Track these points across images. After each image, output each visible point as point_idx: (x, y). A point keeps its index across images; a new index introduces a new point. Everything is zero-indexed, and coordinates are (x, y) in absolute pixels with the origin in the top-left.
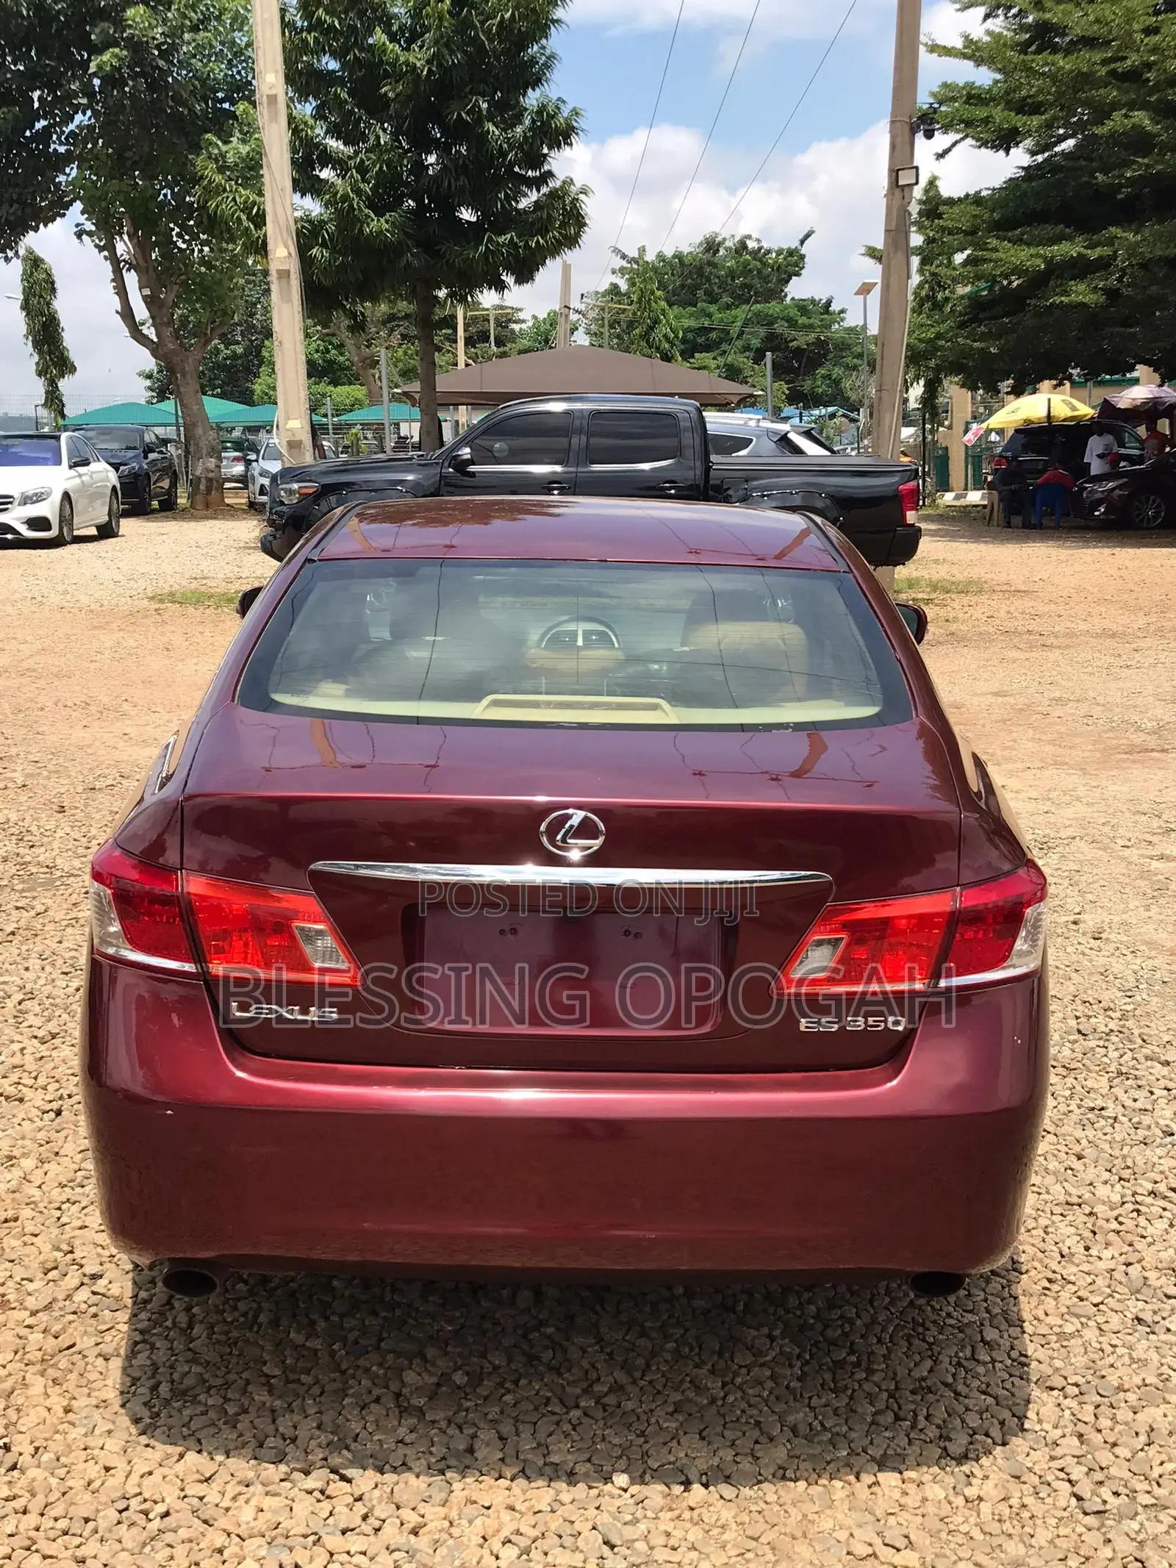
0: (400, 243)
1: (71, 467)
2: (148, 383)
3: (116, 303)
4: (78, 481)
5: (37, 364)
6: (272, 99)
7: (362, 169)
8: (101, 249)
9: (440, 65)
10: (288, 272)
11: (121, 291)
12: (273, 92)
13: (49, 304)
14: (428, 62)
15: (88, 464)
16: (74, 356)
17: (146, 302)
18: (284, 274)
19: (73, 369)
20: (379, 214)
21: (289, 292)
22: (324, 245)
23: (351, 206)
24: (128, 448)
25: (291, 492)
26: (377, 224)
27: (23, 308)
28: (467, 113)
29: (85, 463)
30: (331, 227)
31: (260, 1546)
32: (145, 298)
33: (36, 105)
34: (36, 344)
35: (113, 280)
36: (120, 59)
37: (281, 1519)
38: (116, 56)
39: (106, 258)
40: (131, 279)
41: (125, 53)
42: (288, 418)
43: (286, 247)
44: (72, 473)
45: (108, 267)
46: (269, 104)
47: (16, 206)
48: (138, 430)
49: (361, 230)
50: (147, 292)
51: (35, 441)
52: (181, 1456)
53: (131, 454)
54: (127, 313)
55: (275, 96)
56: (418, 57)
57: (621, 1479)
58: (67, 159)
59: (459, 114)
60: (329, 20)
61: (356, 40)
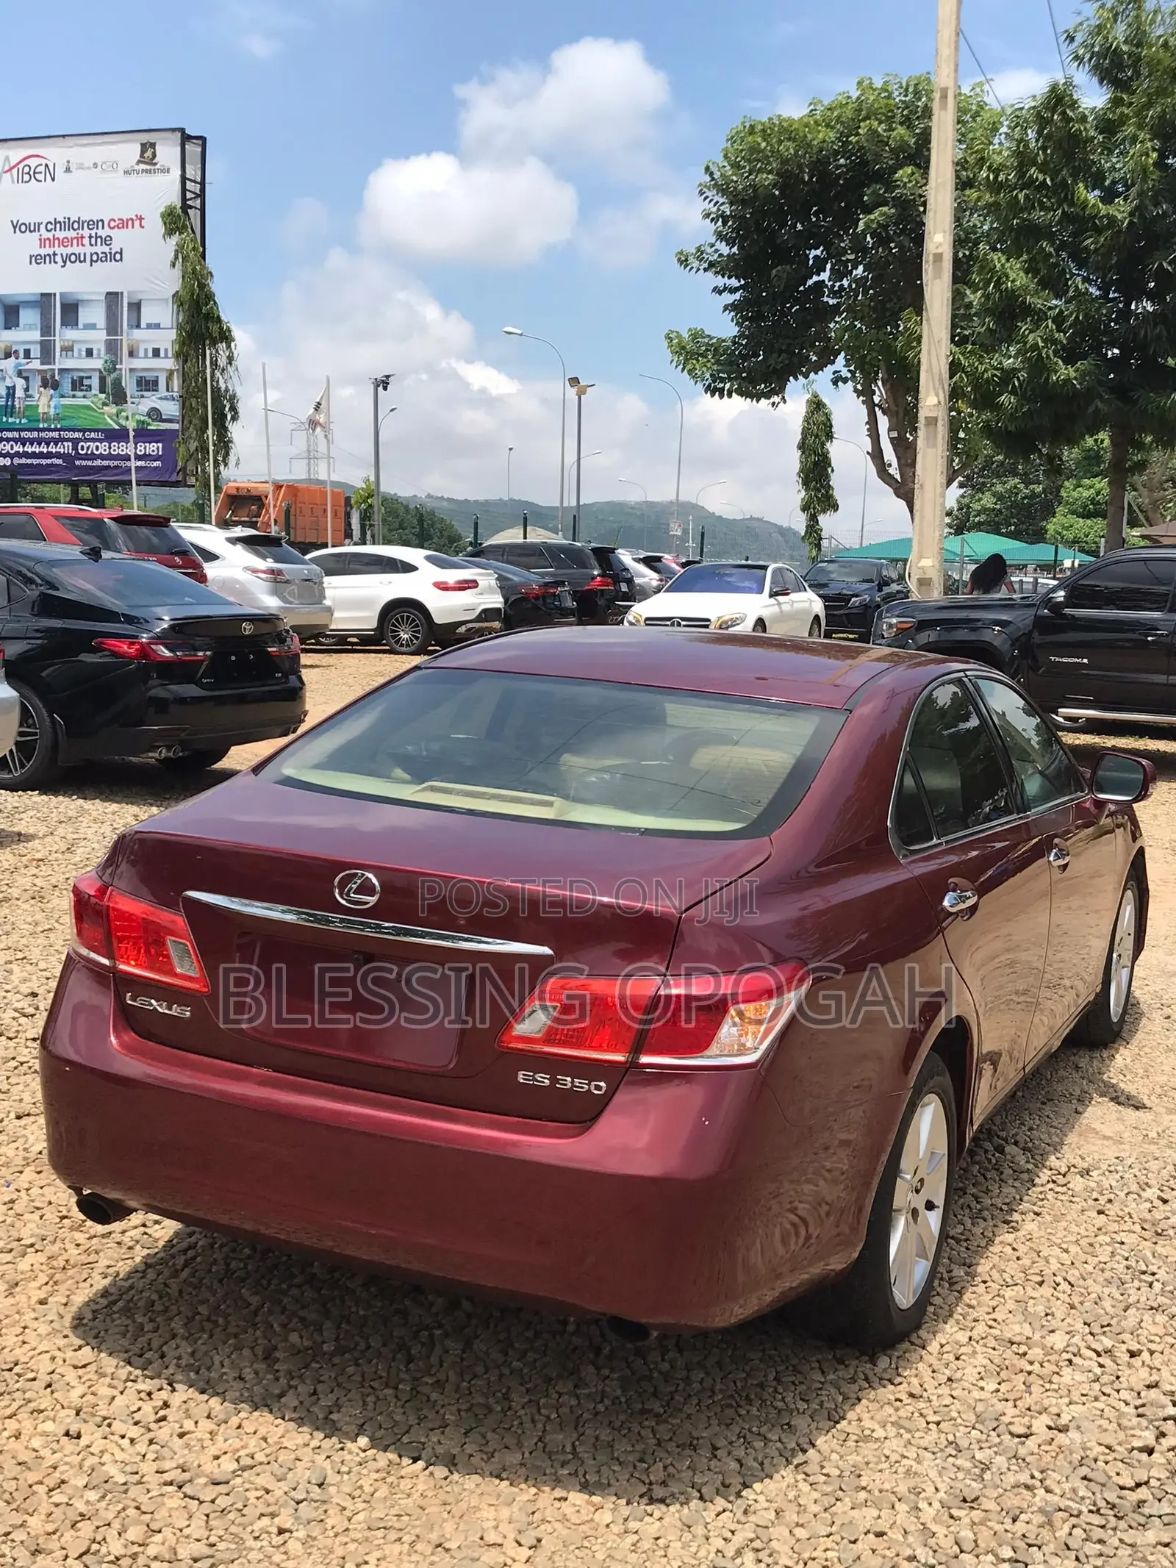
0: (1089, 390)
1: (771, 596)
2: (947, 520)
3: (867, 444)
4: (776, 609)
5: (803, 499)
6: (938, 257)
7: (1059, 320)
8: (859, 393)
9: (1142, 217)
10: (936, 419)
11: (874, 434)
12: (939, 251)
13: (823, 444)
14: (1131, 214)
15: (788, 594)
16: (837, 494)
17: (892, 443)
18: (932, 421)
19: (835, 507)
20: (1069, 361)
21: (935, 437)
22: (1013, 392)
23: (1040, 355)
24: (864, 581)
25: (890, 626)
26: (1064, 372)
27: (799, 447)
28: (1170, 263)
29: (785, 593)
30: (1023, 375)
31: (68, 1416)
32: (892, 440)
33: (811, 262)
34: (806, 483)
35: (867, 423)
36: (888, 217)
37: (100, 1403)
38: (885, 214)
39: (864, 402)
40: (883, 422)
41: (893, 211)
42: (921, 557)
43: (937, 395)
44: (772, 601)
45: (863, 411)
46: (935, 262)
47: (784, 355)
48: (875, 565)
49: (1047, 379)
50: (895, 434)
51: (746, 570)
52: (80, 1347)
53: (866, 586)
54: (877, 455)
55: (941, 254)
56: (1120, 210)
57: (363, 1441)
58: (835, 310)
59: (1161, 264)
60: (1041, 177)
61: (1066, 196)
